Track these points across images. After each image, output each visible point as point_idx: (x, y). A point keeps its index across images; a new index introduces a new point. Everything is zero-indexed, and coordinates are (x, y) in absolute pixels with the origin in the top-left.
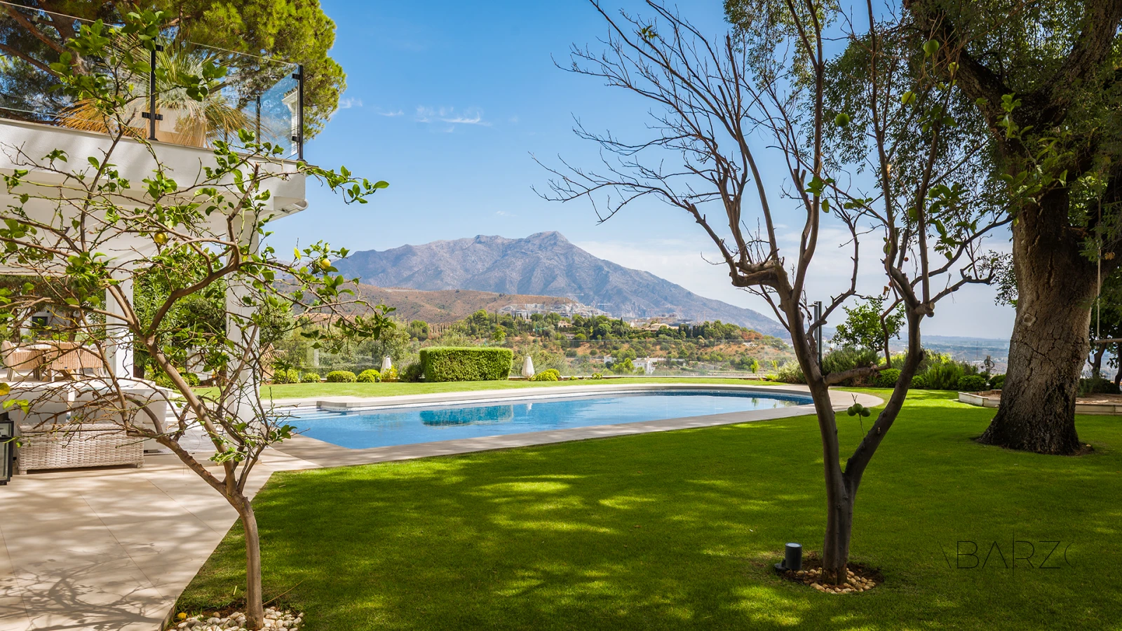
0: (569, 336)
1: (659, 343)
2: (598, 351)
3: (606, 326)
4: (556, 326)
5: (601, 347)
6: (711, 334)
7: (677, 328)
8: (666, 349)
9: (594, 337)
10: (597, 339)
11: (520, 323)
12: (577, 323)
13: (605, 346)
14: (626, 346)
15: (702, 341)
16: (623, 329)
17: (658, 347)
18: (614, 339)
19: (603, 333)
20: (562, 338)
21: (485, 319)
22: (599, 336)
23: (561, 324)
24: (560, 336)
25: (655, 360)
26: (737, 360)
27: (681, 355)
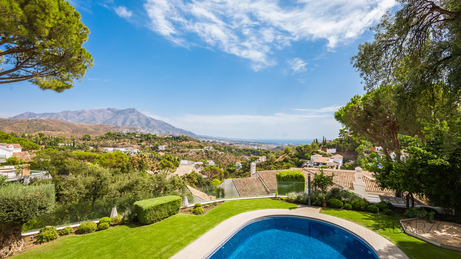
0: (139, 139)
1: (166, 141)
2: (148, 143)
3: (151, 137)
4: (135, 136)
5: (149, 142)
6: (181, 139)
7: (172, 137)
8: (168, 143)
9: (147, 139)
10: (148, 140)
11: (123, 135)
12: (142, 135)
13: (150, 142)
14: (157, 142)
15: (179, 140)
16: (156, 137)
17: (166, 142)
18: (153, 140)
19: (150, 138)
20: (137, 140)
21: (111, 134)
22: (149, 139)
23: (136, 136)
24: (136, 139)
25: (165, 146)
26: (188, 146)
27: (173, 144)
